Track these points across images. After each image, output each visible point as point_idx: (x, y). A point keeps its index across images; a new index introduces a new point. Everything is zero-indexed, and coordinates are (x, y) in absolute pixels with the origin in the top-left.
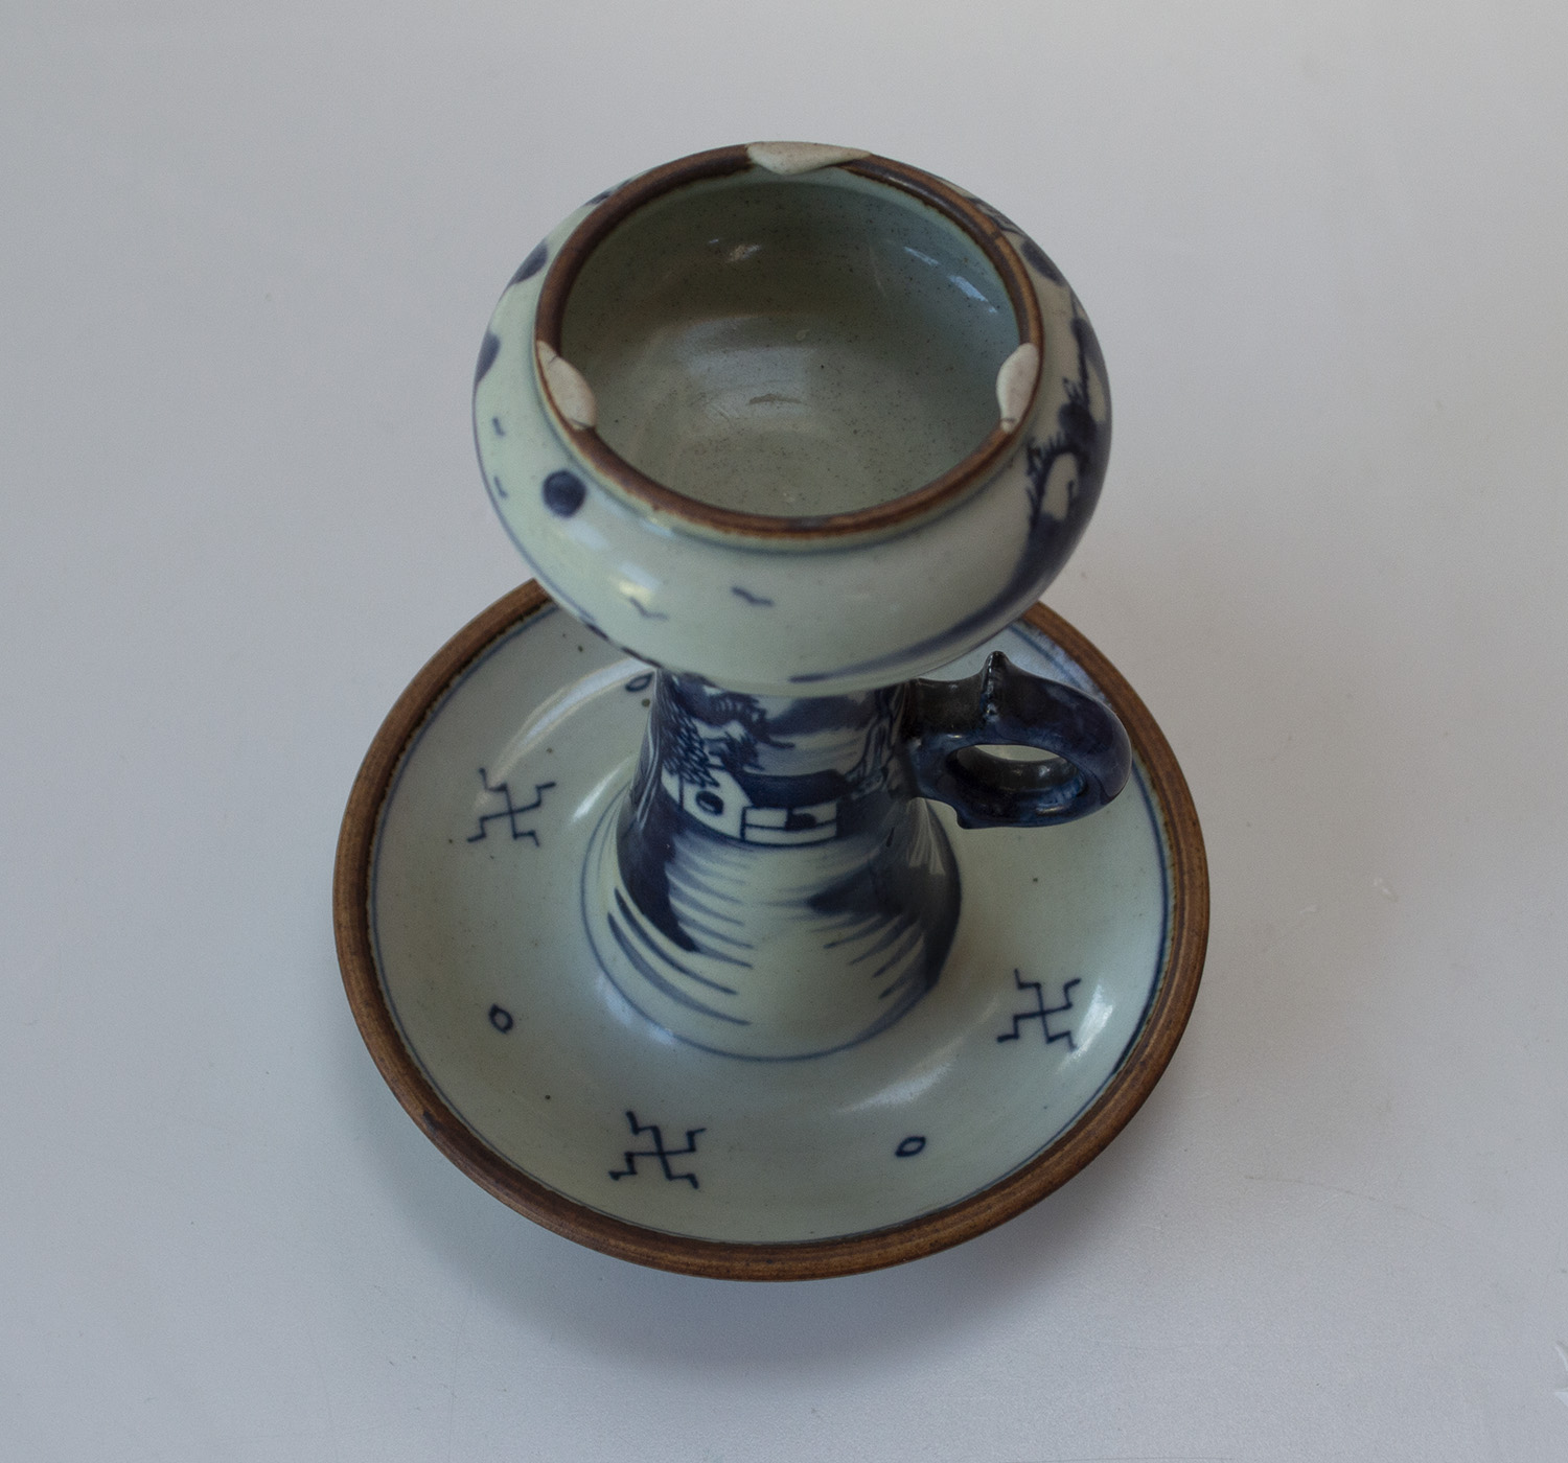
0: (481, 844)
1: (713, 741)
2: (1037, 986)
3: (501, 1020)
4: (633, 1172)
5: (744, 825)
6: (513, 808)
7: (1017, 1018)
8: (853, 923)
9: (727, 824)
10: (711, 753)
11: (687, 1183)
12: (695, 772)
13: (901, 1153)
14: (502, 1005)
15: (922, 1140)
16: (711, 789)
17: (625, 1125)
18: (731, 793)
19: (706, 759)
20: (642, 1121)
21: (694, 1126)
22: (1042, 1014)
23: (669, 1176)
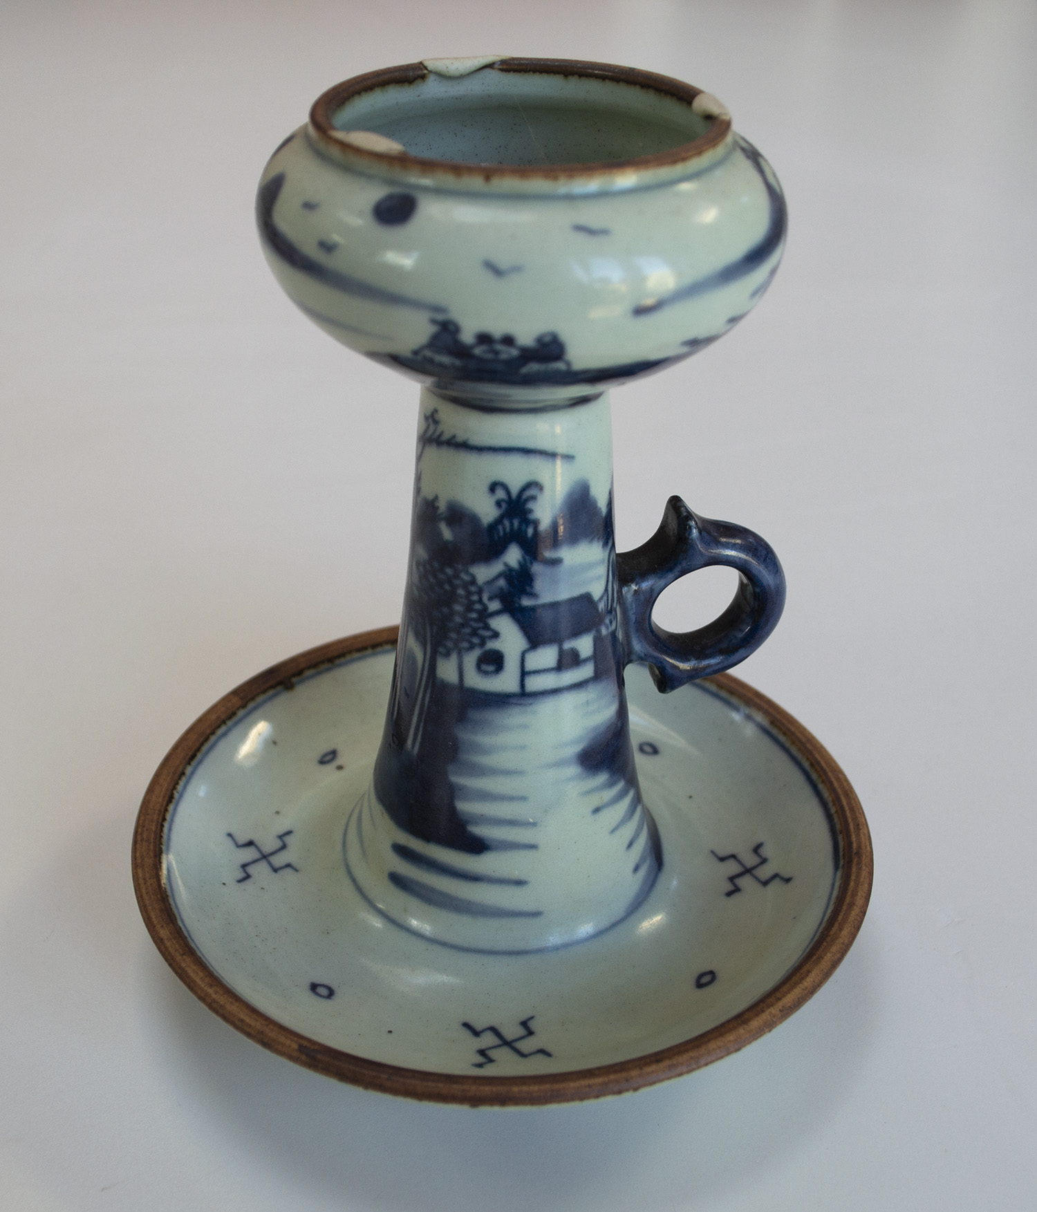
0: (248, 882)
1: (490, 582)
2: (733, 856)
3: (324, 992)
4: (491, 1061)
5: (524, 674)
6: (265, 854)
7: (732, 879)
8: (611, 784)
9: (506, 682)
10: (491, 599)
11: (541, 1056)
12: (474, 633)
13: (700, 985)
14: (317, 980)
15: (712, 973)
16: (492, 645)
17: (467, 1034)
18: (510, 639)
19: (485, 608)
20: (479, 1026)
21: (524, 1017)
22: (748, 871)
23: (523, 1055)
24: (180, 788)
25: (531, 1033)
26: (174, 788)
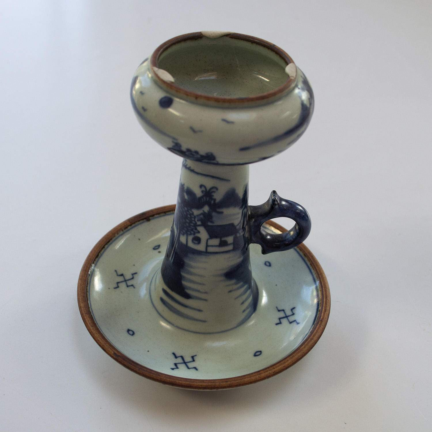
0: (118, 289)
1: (198, 216)
2: (283, 310)
3: (131, 333)
4: (177, 368)
5: (207, 246)
6: (126, 280)
7: (280, 319)
8: (236, 284)
9: (201, 247)
10: (198, 220)
11: (194, 370)
12: (192, 230)
13: (255, 355)
14: (130, 329)
15: (261, 352)
16: (197, 235)
17: (173, 356)
18: (203, 234)
19: (196, 223)
20: (177, 355)
21: (193, 355)
22: (287, 317)
23: (188, 368)
24: (101, 252)
25: (194, 361)
26: (99, 252)
